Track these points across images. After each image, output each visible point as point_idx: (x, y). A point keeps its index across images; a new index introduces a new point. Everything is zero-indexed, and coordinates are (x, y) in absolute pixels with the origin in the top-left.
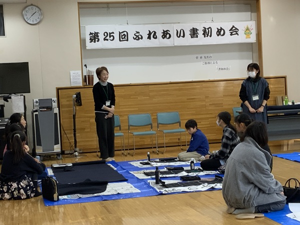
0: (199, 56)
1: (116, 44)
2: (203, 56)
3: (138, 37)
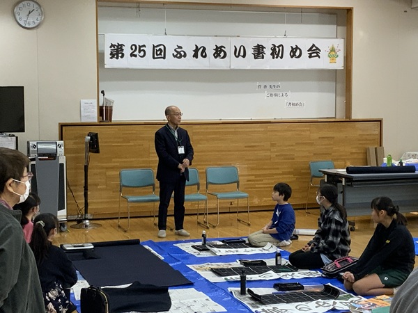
0: (263, 84)
1: (148, 62)
2: (268, 84)
3: (179, 54)
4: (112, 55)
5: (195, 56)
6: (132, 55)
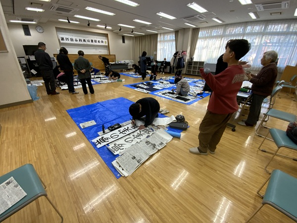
1: (70, 42)
3: (76, 40)
5: (80, 41)
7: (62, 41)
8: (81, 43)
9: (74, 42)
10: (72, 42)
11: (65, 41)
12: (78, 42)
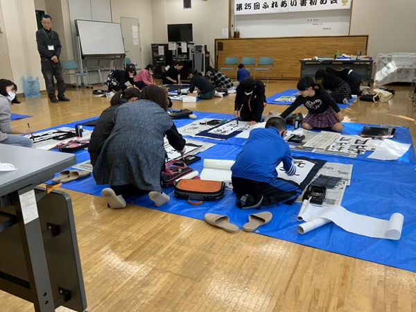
0: (310, 19)
1: (252, 11)
2: (313, 19)
3: (266, 6)
4: (237, 9)
5: (273, 7)
6: (245, 8)
7: (237, 13)
8: (275, 10)
9: (262, 11)
10: (257, 12)
11: (243, 12)
12: (270, 10)
